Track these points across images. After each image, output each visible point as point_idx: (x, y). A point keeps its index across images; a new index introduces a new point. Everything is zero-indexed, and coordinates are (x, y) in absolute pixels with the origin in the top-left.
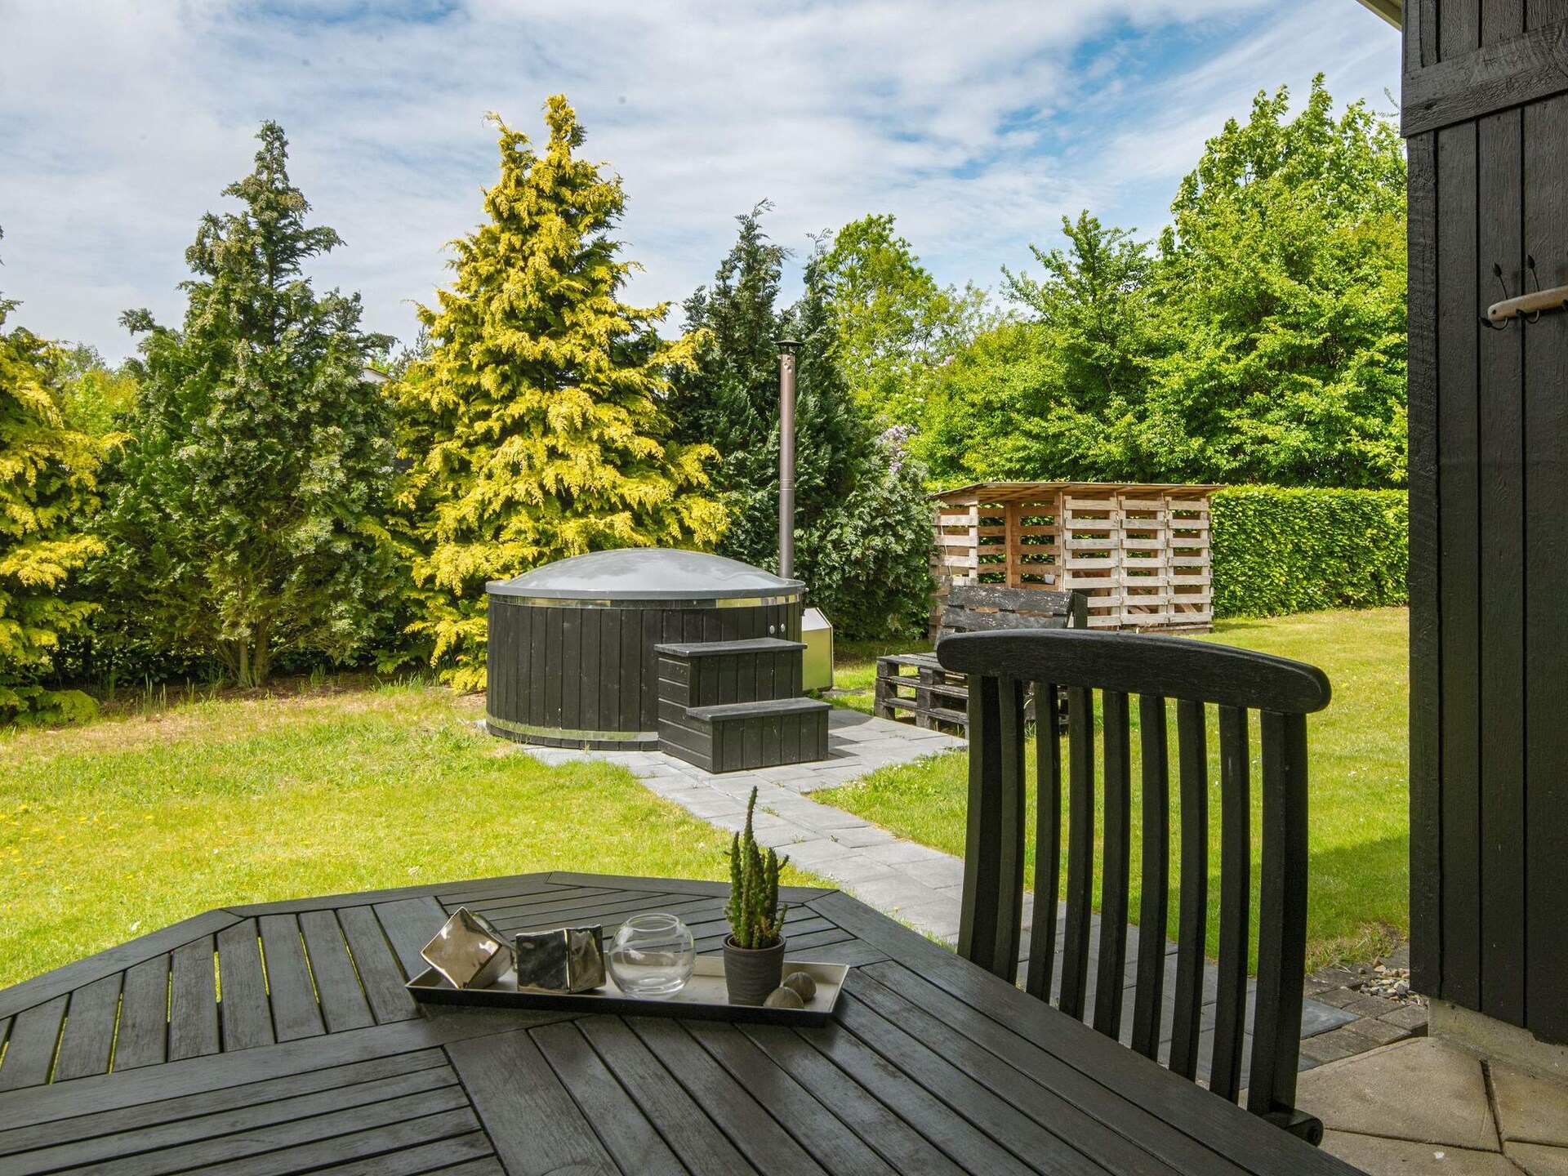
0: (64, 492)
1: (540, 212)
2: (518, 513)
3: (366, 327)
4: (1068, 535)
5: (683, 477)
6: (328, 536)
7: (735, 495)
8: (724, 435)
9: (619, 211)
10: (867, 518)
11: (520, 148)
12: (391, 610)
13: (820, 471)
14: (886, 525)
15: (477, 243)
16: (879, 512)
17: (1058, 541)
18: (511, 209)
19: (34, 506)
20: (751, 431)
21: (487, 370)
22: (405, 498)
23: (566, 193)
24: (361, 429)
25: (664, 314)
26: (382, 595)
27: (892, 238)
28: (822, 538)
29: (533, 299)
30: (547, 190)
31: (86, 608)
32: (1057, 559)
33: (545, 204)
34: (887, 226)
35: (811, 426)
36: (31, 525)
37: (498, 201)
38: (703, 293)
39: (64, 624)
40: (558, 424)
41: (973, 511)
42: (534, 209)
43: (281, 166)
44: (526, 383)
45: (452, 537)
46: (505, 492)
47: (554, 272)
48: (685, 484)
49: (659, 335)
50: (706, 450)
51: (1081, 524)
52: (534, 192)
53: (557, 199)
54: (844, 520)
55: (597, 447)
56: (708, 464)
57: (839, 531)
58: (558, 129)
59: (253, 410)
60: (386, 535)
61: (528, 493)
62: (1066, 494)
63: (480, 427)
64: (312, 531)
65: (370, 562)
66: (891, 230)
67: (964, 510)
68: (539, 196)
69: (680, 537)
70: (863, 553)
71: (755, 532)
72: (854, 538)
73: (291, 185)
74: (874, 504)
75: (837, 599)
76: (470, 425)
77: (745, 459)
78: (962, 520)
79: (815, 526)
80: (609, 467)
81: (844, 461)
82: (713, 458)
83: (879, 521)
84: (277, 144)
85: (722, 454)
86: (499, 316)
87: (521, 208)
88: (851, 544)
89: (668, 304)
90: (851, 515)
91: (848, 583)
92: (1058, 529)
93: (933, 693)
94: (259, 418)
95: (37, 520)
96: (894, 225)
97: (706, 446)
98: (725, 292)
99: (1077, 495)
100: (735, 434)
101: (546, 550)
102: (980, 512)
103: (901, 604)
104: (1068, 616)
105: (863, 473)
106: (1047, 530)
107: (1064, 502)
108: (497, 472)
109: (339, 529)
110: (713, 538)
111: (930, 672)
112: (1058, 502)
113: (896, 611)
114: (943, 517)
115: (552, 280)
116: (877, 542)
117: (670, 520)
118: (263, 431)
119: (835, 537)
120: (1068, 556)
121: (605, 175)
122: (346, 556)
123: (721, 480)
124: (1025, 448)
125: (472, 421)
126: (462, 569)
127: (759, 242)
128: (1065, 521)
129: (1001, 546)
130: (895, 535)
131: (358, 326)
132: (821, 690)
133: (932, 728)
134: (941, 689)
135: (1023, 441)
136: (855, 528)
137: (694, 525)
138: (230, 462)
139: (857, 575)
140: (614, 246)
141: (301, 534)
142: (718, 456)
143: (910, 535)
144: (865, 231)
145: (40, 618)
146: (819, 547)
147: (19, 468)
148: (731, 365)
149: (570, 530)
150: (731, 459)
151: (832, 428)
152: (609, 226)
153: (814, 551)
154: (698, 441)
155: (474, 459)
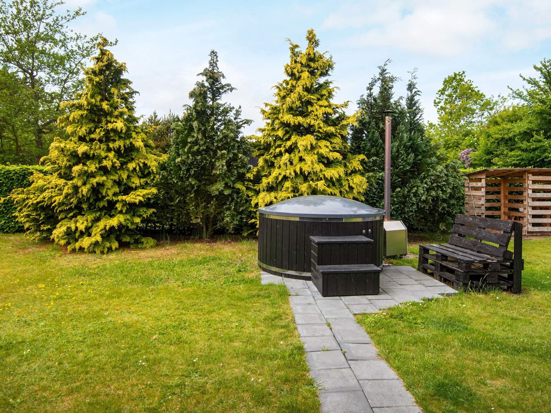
0: (149, 174)
1: (302, 72)
2: (288, 181)
3: (243, 117)
4: (530, 192)
5: (353, 167)
6: (222, 188)
7: (371, 174)
8: (369, 151)
9: (332, 69)
10: (429, 183)
11: (297, 50)
12: (245, 214)
13: (409, 164)
14: (438, 186)
15: (281, 85)
16: (435, 181)
17: (525, 194)
18: (292, 72)
19: (140, 178)
20: (380, 149)
21: (280, 129)
22: (249, 175)
23: (312, 64)
24: (236, 151)
25: (346, 105)
26: (241, 209)
27: (466, 80)
28: (409, 192)
29: (298, 103)
30: (304, 63)
31: (152, 210)
32: (524, 202)
33: (304, 69)
34: (463, 75)
35: (405, 146)
36: (138, 184)
37: (287, 69)
38: (364, 97)
39: (145, 216)
40: (301, 148)
41: (483, 181)
42: (300, 71)
43: (216, 64)
44: (294, 133)
45: (266, 190)
46: (283, 173)
47: (305, 93)
48: (354, 170)
49: (346, 114)
50: (362, 157)
51: (537, 186)
52: (300, 65)
53: (309, 66)
54: (419, 184)
55: (316, 156)
56: (363, 162)
57: (416, 189)
58: (310, 41)
59: (200, 145)
60: (244, 188)
61: (290, 174)
62: (530, 173)
63: (278, 150)
64: (217, 187)
65: (238, 198)
66: (465, 76)
67: (480, 180)
68: (301, 66)
69: (348, 190)
70: (426, 198)
71: (380, 189)
72: (422, 192)
73: (219, 71)
74: (433, 177)
75: (416, 216)
76: (275, 150)
77: (376, 160)
78: (479, 184)
79: (406, 186)
80: (321, 164)
81: (420, 160)
82: (364, 159)
83: (435, 185)
84: (215, 57)
85: (368, 158)
86: (285, 110)
87: (295, 71)
88: (421, 194)
89: (348, 101)
90: (422, 182)
91: (420, 210)
92: (525, 189)
93: (441, 265)
94: (201, 148)
95: (140, 183)
96: (466, 74)
97: (362, 155)
98: (370, 95)
99: (534, 174)
100: (373, 150)
101: (297, 194)
102: (486, 180)
103: (446, 219)
104: (511, 232)
105: (429, 164)
106: (519, 189)
107: (528, 177)
108: (282, 166)
109: (227, 186)
110: (362, 191)
111: (440, 255)
112: (525, 177)
113: (444, 222)
114: (471, 183)
115: (305, 96)
116: (433, 193)
117: (345, 183)
118: (204, 153)
119: (414, 191)
120: (530, 201)
121: (327, 57)
122: (229, 195)
123: (367, 168)
124: (520, 155)
125: (276, 148)
126: (266, 201)
127: (386, 76)
128: (528, 185)
129: (499, 196)
130: (442, 190)
131: (240, 117)
132: (401, 255)
133: (441, 281)
134: (444, 263)
135: (519, 153)
136: (423, 187)
137: (354, 186)
138: (192, 163)
139: (424, 207)
140: (331, 82)
141: (214, 188)
142: (366, 159)
143: (449, 191)
144: (454, 78)
145: (139, 213)
146: (407, 195)
147: (134, 166)
148: (373, 123)
149: (304, 187)
150: (371, 160)
151: (415, 146)
152: (329, 75)
153: (405, 197)
154: (360, 154)
155: (276, 161)
